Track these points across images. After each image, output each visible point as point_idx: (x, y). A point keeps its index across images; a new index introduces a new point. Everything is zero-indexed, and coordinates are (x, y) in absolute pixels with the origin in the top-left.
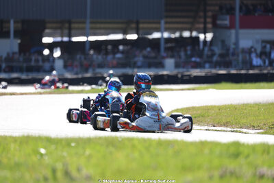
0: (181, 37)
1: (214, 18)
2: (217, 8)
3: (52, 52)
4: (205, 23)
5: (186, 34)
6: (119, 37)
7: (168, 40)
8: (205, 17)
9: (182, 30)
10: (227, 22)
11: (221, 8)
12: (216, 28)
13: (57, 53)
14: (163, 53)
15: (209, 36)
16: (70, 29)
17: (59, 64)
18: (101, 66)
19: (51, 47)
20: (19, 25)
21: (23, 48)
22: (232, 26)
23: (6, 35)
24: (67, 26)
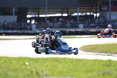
1: (100, 7)
3: (31, 21)
4: (96, 9)
5: (88, 14)
6: (60, 15)
7: (81, 16)
8: (96, 6)
9: (86, 12)
10: (106, 9)
11: (103, 3)
12: (101, 11)
13: (33, 22)
14: (78, 22)
15: (98, 15)
16: (39, 11)
17: (34, 27)
18: (52, 27)
19: (31, 19)
20: (17, 10)
22: (108, 10)
23: (12, 14)
24: (37, 10)
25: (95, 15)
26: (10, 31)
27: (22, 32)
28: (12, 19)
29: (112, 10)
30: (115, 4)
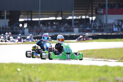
0: (81, 18)
1: (96, 10)
2: (98, 5)
3: (23, 25)
4: (92, 12)
5: (84, 17)
6: (54, 18)
7: (76, 20)
8: (92, 9)
9: (82, 15)
10: (102, 12)
11: (99, 5)
13: (26, 26)
14: (73, 26)
15: (94, 18)
16: (31, 15)
19: (23, 23)
20: (9, 13)
22: (104, 13)
23: (3, 18)
24: (30, 13)
25: (91, 18)
29: (109, 14)
30: (111, 7)
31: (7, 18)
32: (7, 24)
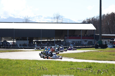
0: (58, 40)
1: (64, 37)
2: (64, 35)
3: (35, 43)
4: (62, 38)
5: (59, 40)
6: (47, 40)
7: (56, 41)
8: (62, 37)
9: (58, 39)
10: (66, 38)
11: (65, 35)
12: (64, 39)
13: (36, 43)
14: (55, 43)
15: (63, 40)
16: (38, 39)
17: (36, 45)
18: (43, 46)
20: (29, 38)
21: (29, 42)
22: (67, 39)
23: (27, 40)
24: (37, 38)
25: (61, 40)
26: (26, 47)
27: (31, 47)
28: (27, 42)
29: (69, 39)
30: (70, 36)
31: (28, 40)
32: (28, 43)
